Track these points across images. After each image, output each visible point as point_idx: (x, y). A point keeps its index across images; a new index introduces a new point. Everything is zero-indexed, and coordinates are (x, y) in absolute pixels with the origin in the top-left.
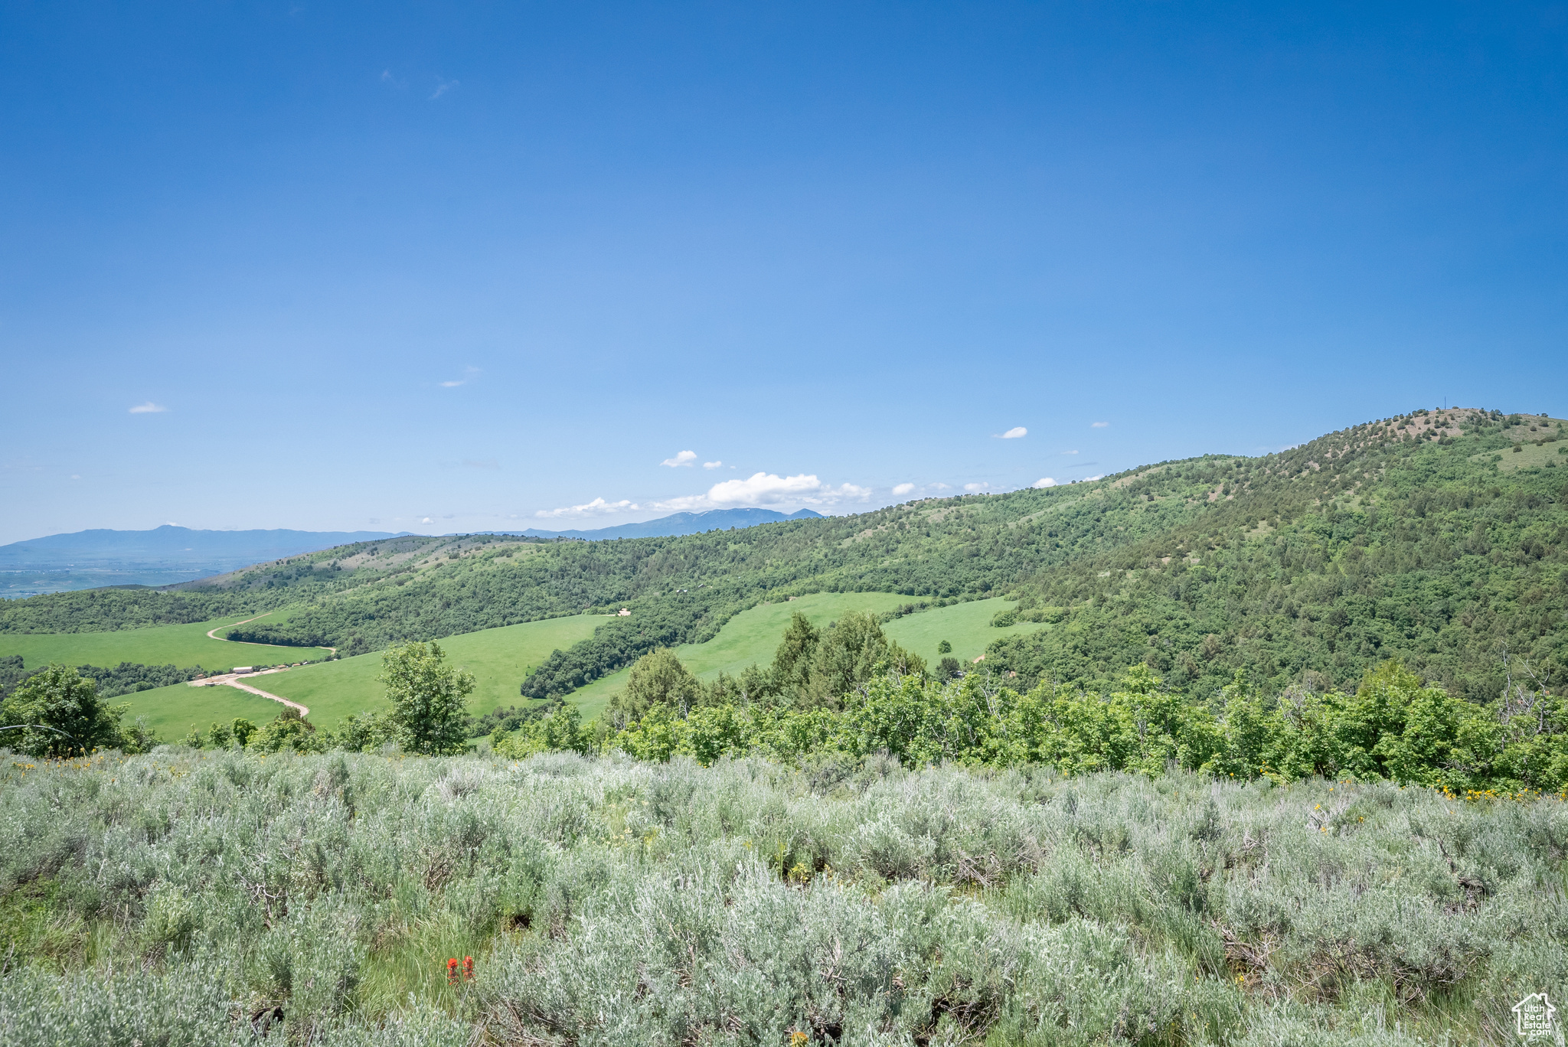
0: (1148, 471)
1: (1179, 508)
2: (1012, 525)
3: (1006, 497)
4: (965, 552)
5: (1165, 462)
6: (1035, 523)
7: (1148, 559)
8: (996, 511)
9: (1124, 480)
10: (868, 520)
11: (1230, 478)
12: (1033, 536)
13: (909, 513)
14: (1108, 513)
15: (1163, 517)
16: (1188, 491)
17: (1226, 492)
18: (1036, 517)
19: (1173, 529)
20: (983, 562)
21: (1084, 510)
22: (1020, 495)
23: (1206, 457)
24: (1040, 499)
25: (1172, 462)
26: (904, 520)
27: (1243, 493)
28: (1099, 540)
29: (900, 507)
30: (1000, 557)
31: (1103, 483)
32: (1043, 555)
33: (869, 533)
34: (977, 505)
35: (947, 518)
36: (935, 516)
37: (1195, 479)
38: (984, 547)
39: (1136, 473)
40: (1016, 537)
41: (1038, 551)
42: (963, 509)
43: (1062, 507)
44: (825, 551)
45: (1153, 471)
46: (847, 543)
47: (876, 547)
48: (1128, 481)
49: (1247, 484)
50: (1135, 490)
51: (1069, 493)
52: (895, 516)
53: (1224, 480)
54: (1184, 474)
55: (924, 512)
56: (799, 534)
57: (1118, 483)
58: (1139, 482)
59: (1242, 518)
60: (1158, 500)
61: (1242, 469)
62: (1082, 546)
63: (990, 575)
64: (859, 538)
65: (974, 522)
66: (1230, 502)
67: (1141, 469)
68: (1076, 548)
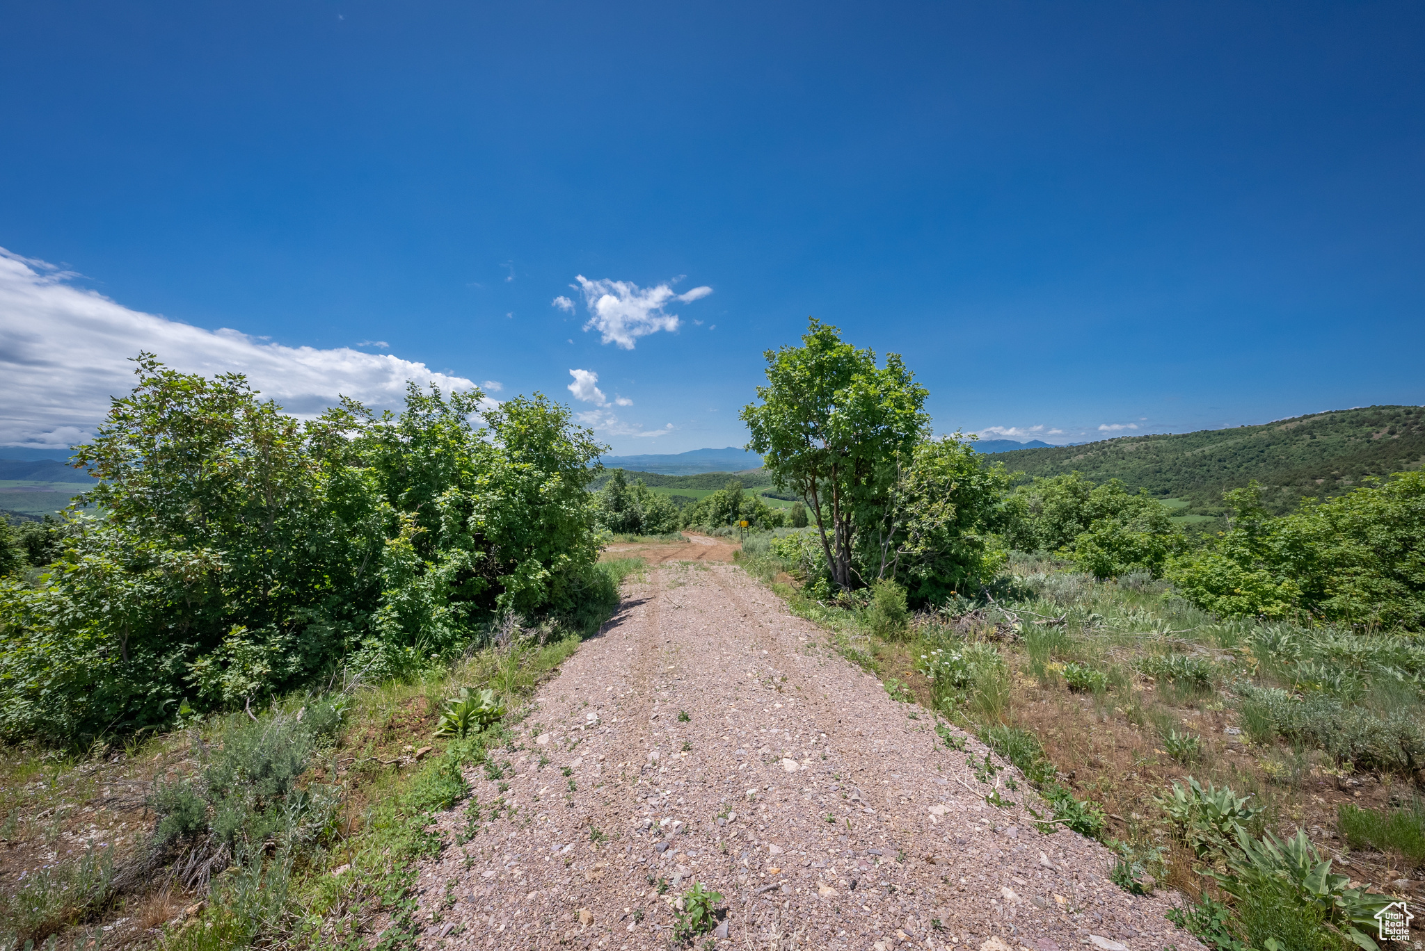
0: (1312, 419)
1: (1341, 444)
2: (1188, 454)
3: (1184, 436)
4: (1151, 470)
5: (1331, 412)
6: (1207, 453)
7: (1303, 480)
8: (1176, 444)
9: (1289, 425)
10: (1080, 449)
11: (1398, 422)
12: (1204, 461)
13: (1110, 445)
14: (1271, 447)
15: (1324, 450)
16: (1351, 432)
17: (1392, 433)
18: (1208, 449)
19: (1332, 459)
20: (1164, 476)
21: (1250, 445)
22: (1197, 435)
23: (1373, 407)
24: (1212, 437)
25: (1336, 412)
26: (1106, 449)
27: (1410, 434)
28: (1262, 465)
29: (1103, 442)
30: (1178, 473)
31: (1269, 427)
32: (1212, 473)
33: (1081, 457)
34: (1161, 441)
35: (1137, 449)
36: (1129, 448)
37: (1360, 424)
38: (1165, 467)
39: (1300, 420)
40: (1191, 461)
41: (1208, 471)
42: (1149, 444)
43: (1231, 443)
44: (1051, 466)
45: (1316, 418)
46: (1066, 462)
47: (1086, 465)
48: (1292, 426)
49: (1415, 427)
50: (1298, 432)
51: (1238, 434)
52: (1101, 447)
53: (1389, 425)
54: (1348, 420)
55: (1121, 445)
56: (1034, 457)
57: (1283, 427)
58: (1302, 426)
59: (1404, 453)
60: (1319, 438)
61: (1412, 416)
62: (1246, 468)
63: (1168, 485)
64: (1074, 460)
65: (1158, 451)
66: (1394, 440)
67: (1305, 417)
68: (1241, 470)
